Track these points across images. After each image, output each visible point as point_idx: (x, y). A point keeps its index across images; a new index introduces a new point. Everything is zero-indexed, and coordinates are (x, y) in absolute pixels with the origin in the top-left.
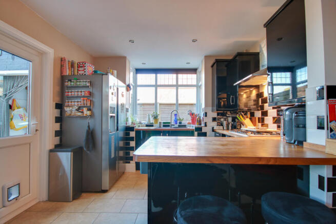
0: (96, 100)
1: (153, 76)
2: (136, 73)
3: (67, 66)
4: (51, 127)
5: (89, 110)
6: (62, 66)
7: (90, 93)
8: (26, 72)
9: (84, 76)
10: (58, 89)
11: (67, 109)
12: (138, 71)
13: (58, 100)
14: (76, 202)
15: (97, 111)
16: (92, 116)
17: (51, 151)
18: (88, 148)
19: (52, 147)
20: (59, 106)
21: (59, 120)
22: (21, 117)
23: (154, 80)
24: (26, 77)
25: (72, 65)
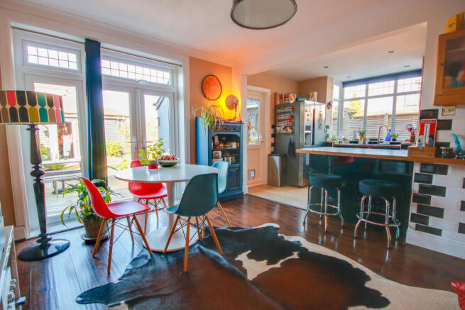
0: (296, 121)
1: (363, 87)
2: (343, 87)
3: (278, 98)
4: (269, 140)
5: (291, 128)
6: (275, 98)
7: (292, 116)
8: (256, 106)
9: (288, 104)
10: (273, 115)
11: (278, 128)
12: (345, 84)
13: (273, 123)
14: (282, 188)
15: (296, 129)
16: (293, 133)
17: (269, 155)
18: (290, 155)
19: (270, 153)
20: (274, 127)
21: (274, 135)
22: (254, 134)
23: (365, 92)
24: (257, 108)
25: (281, 97)
